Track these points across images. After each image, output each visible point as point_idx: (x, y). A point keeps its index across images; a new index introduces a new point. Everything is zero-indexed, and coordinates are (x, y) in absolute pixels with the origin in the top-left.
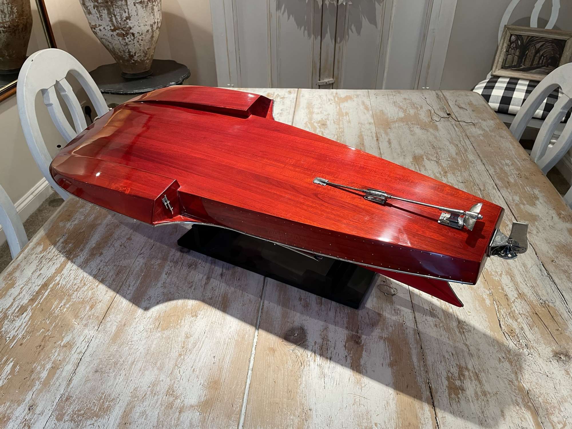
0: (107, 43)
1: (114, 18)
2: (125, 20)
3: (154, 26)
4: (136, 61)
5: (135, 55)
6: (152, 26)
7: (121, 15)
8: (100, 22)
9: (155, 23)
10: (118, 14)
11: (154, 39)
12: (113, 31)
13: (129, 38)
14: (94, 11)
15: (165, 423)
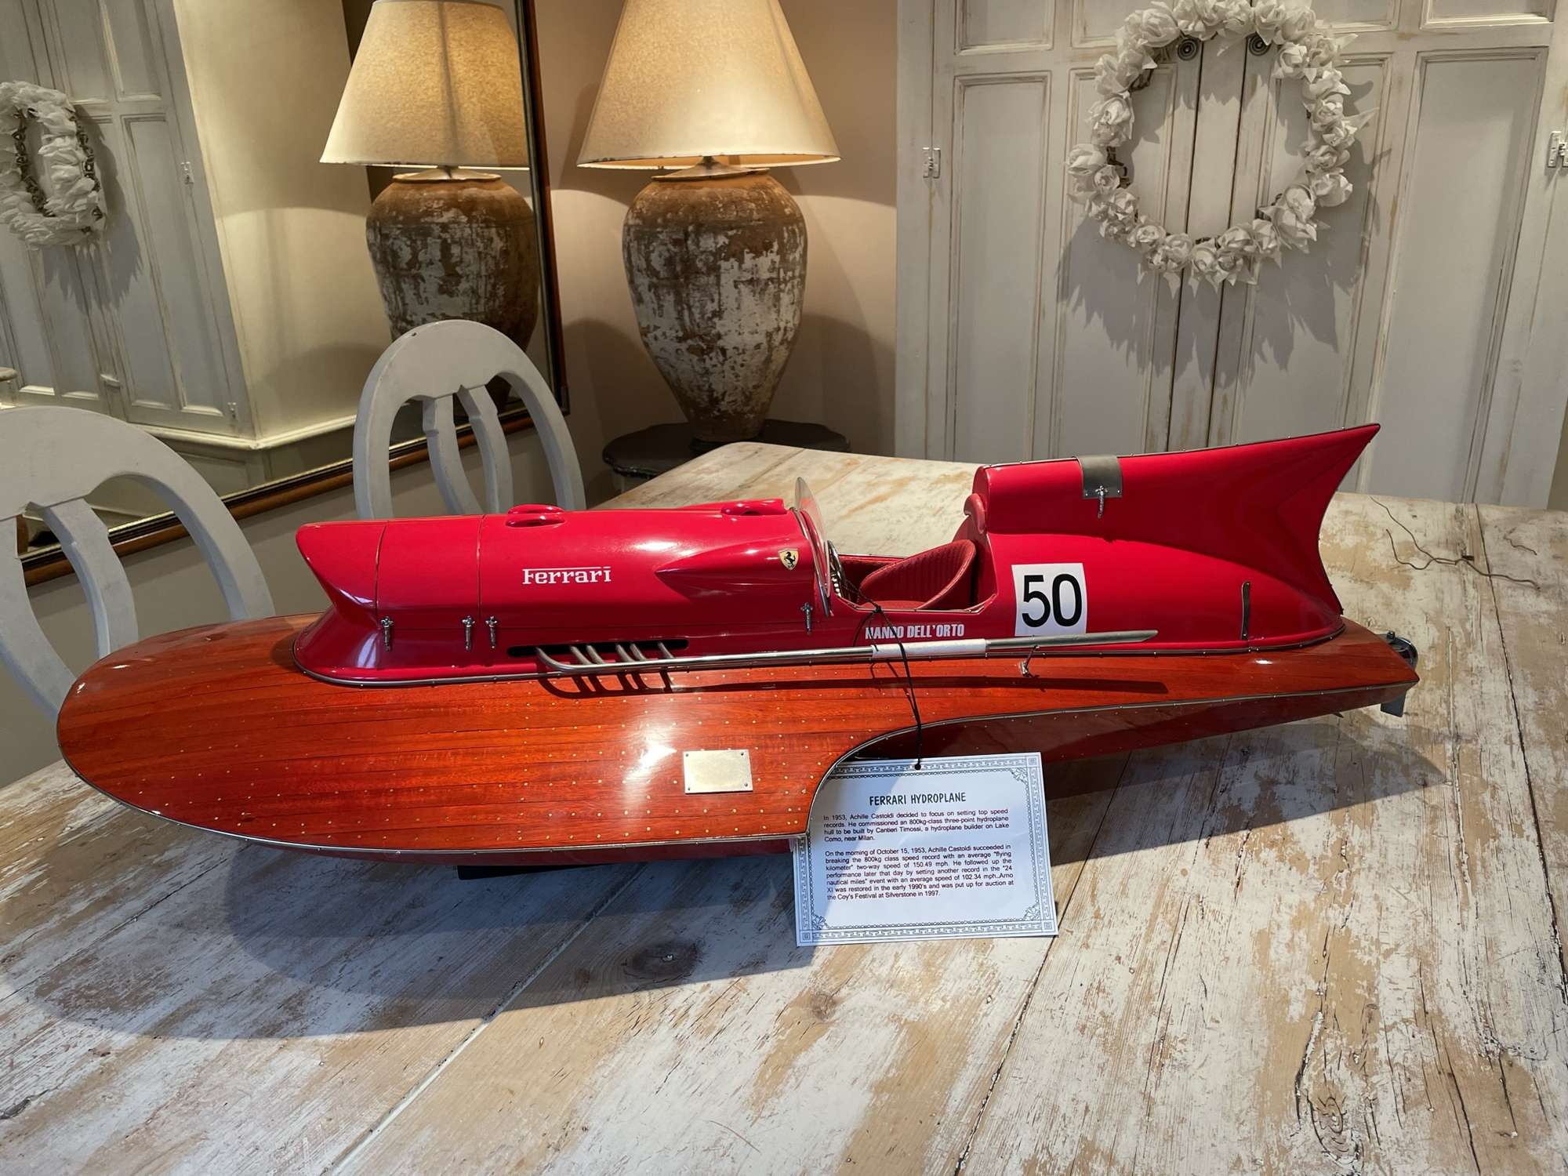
0: (667, 368)
1: (686, 313)
2: (710, 319)
3: (774, 337)
4: (725, 411)
5: (723, 399)
6: (769, 335)
7: (703, 306)
8: (657, 321)
9: (779, 329)
10: (697, 304)
11: (773, 366)
12: (680, 340)
13: (714, 359)
14: (648, 296)
15: (235, 1061)
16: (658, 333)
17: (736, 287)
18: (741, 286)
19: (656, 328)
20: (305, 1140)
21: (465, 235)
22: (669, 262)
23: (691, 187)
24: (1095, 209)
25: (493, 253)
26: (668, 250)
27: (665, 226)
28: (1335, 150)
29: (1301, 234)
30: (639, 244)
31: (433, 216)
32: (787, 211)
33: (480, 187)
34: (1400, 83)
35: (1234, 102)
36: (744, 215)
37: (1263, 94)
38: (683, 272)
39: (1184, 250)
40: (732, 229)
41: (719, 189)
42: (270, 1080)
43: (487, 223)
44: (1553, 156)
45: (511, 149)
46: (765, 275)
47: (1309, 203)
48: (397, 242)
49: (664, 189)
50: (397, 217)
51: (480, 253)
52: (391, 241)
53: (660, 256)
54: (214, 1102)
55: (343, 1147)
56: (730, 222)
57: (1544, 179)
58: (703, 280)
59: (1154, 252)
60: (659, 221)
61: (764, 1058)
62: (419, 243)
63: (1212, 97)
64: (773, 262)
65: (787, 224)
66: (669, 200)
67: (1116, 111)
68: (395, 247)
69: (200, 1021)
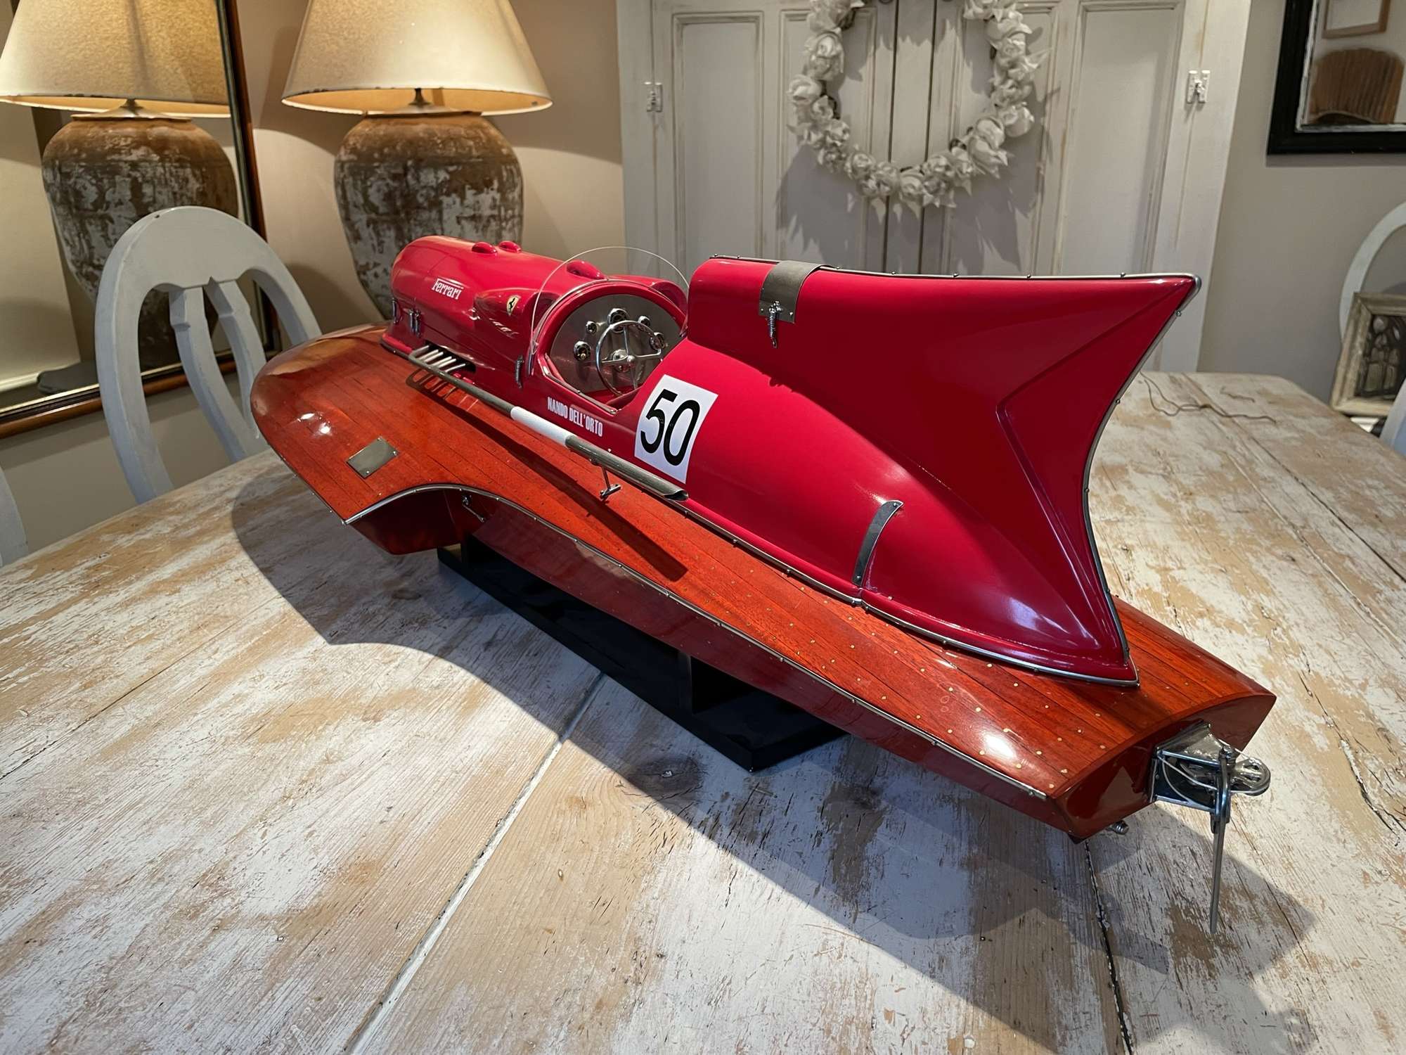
8: (377, 258)
14: (366, 232)
15: (155, 953)
16: (379, 270)
17: (459, 222)
18: (463, 222)
19: (376, 265)
20: (295, 1029)
21: (158, 174)
22: (389, 197)
23: (406, 124)
24: (814, 137)
25: (189, 194)
26: (387, 185)
27: (382, 161)
28: (1018, 85)
29: (994, 160)
30: (355, 180)
31: (120, 154)
32: (504, 151)
33: (172, 127)
34: (1066, 29)
35: (927, 44)
36: (464, 152)
37: (951, 36)
38: (404, 207)
39: (894, 174)
40: (452, 164)
41: (436, 126)
42: (214, 968)
43: (181, 163)
44: (1191, 93)
45: (206, 85)
46: (487, 212)
47: (999, 132)
48: (80, 181)
49: (379, 124)
50: (79, 154)
51: (175, 193)
52: (73, 180)
53: (379, 190)
54: (143, 1004)
55: (352, 1028)
56: (450, 158)
57: (1185, 113)
58: (425, 215)
59: (867, 178)
60: (376, 155)
61: (829, 854)
62: (105, 181)
63: (908, 40)
64: (494, 199)
65: (505, 163)
66: (385, 135)
67: (829, 46)
68: (78, 187)
69: (86, 915)
